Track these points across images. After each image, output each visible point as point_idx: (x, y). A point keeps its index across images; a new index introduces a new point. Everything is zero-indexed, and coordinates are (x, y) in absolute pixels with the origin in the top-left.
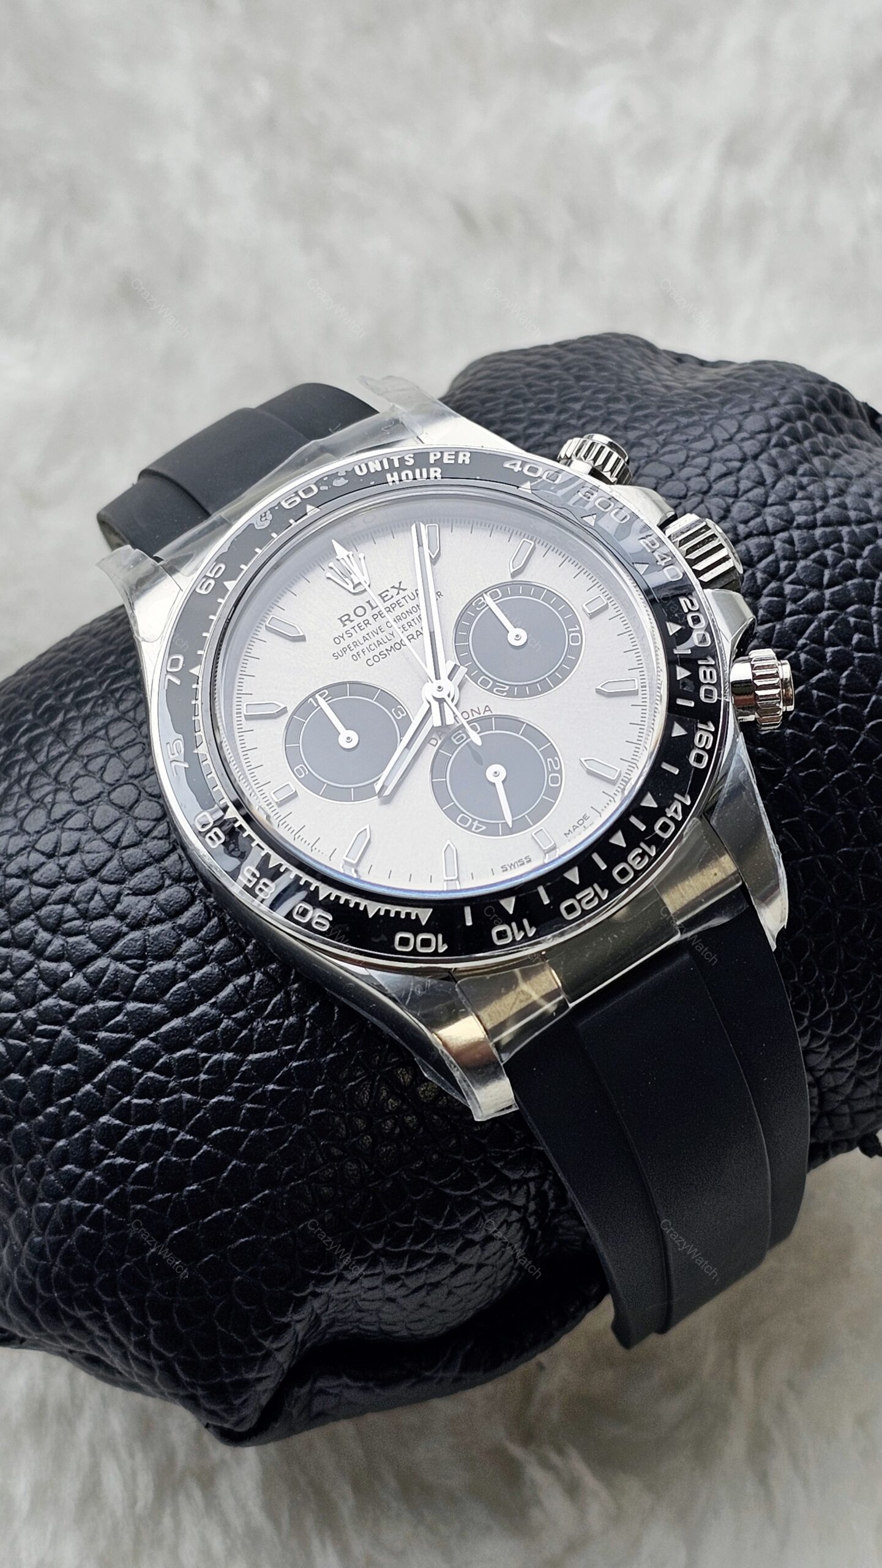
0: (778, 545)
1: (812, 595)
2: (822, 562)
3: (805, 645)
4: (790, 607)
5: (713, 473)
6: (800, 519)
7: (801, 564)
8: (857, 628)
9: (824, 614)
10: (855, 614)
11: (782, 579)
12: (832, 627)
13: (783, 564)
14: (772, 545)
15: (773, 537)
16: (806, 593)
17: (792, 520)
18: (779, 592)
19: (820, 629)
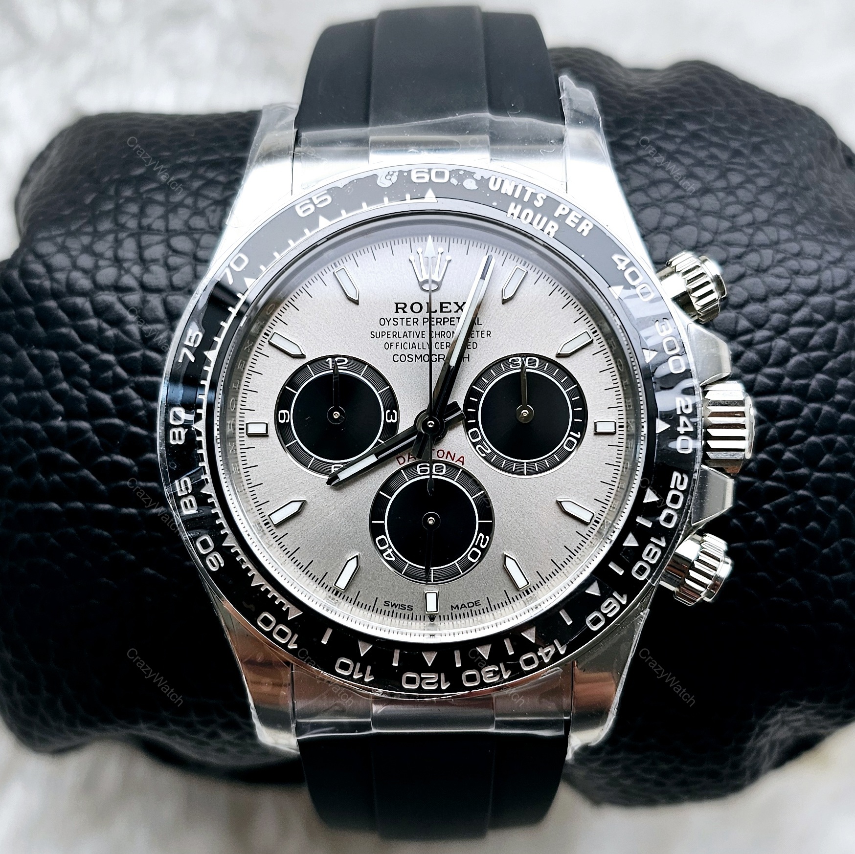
0: (806, 411)
1: (803, 471)
2: (829, 446)
3: (767, 510)
4: (778, 472)
5: (798, 316)
6: (839, 397)
7: (813, 439)
8: (819, 517)
9: (801, 492)
10: (825, 504)
11: (788, 443)
12: (798, 507)
13: (798, 432)
14: (800, 410)
15: (805, 403)
16: (799, 466)
17: (832, 395)
18: (778, 454)
19: (787, 505)
